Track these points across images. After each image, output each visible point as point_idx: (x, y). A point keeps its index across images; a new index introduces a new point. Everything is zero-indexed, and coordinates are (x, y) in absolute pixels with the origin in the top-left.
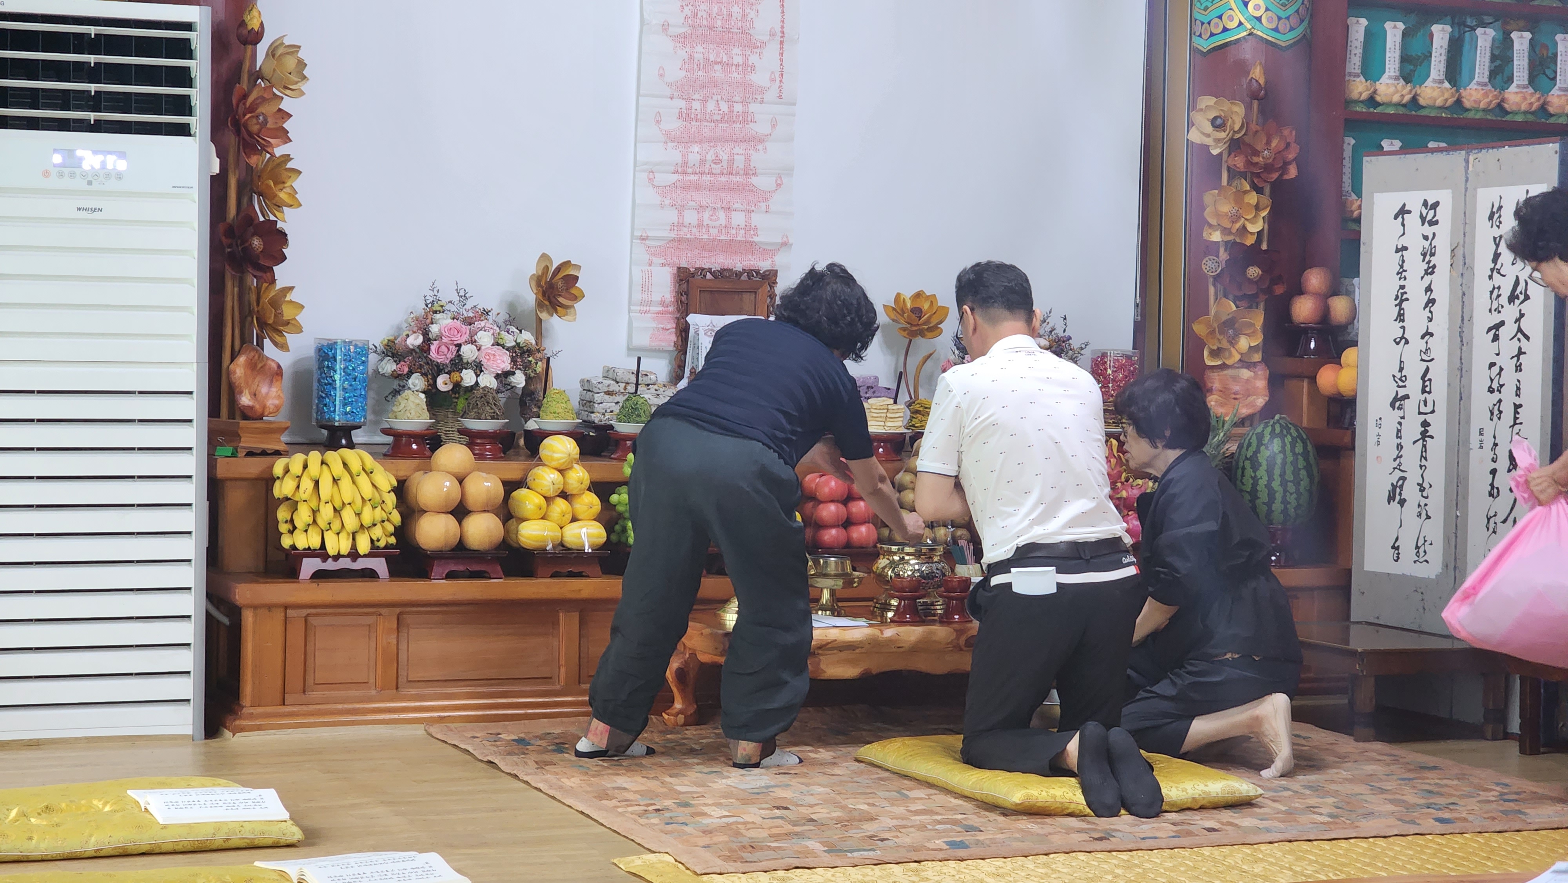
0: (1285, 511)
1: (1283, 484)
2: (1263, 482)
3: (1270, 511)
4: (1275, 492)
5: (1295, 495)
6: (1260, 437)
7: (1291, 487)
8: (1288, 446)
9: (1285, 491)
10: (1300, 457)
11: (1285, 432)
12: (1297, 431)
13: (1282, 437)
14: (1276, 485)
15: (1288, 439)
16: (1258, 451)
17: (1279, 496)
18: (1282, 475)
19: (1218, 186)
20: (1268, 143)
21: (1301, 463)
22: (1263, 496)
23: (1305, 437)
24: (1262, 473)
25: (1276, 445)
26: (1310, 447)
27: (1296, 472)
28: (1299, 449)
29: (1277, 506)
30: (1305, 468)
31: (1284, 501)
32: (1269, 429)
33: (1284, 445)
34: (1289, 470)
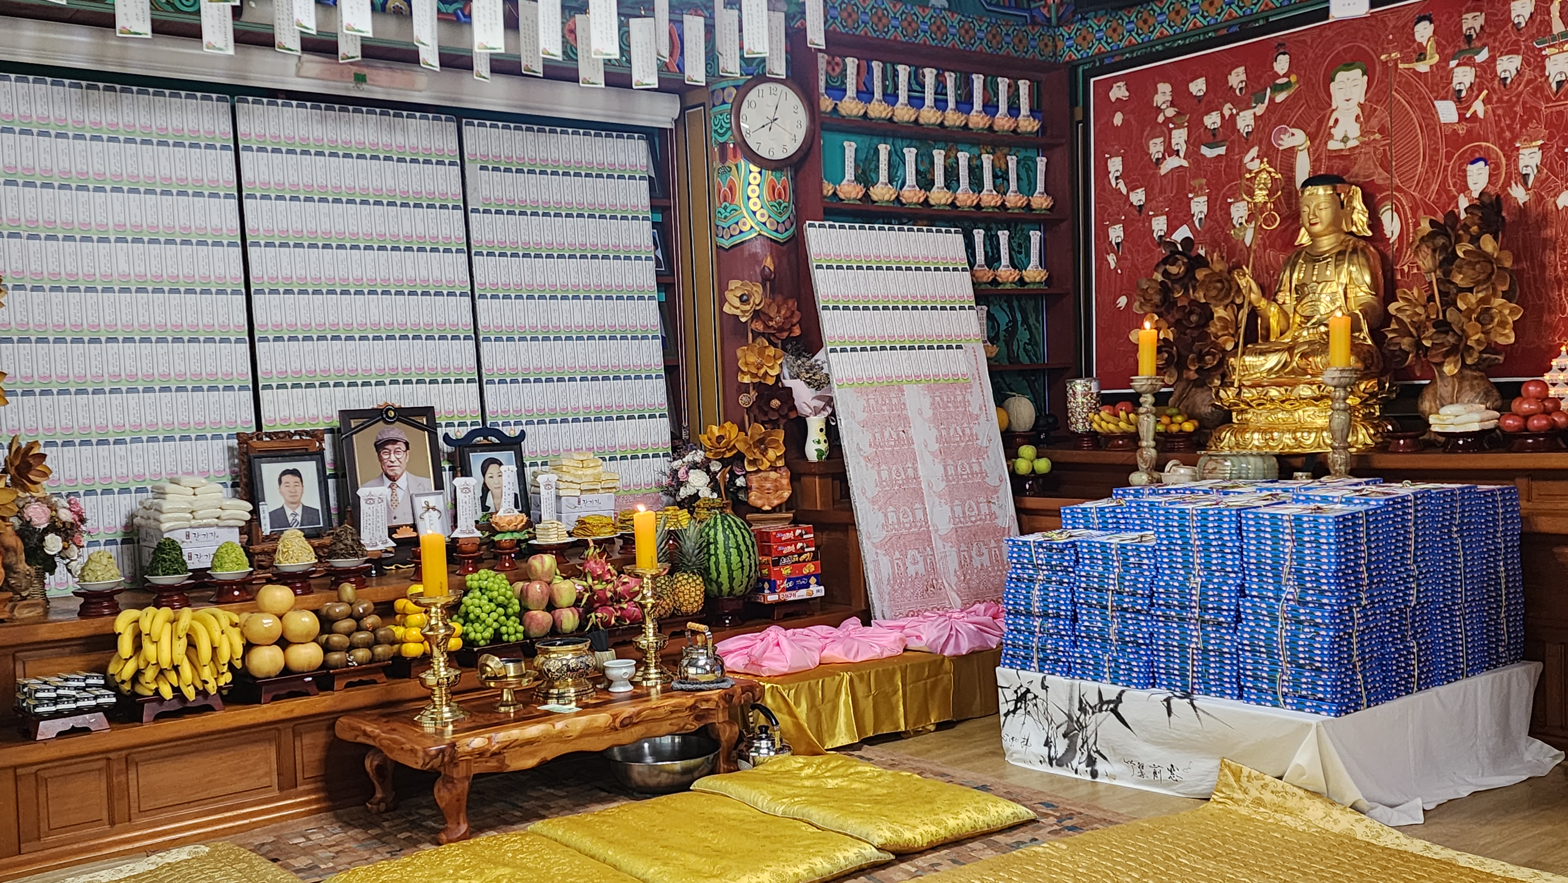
19: (747, 344)
20: (779, 312)
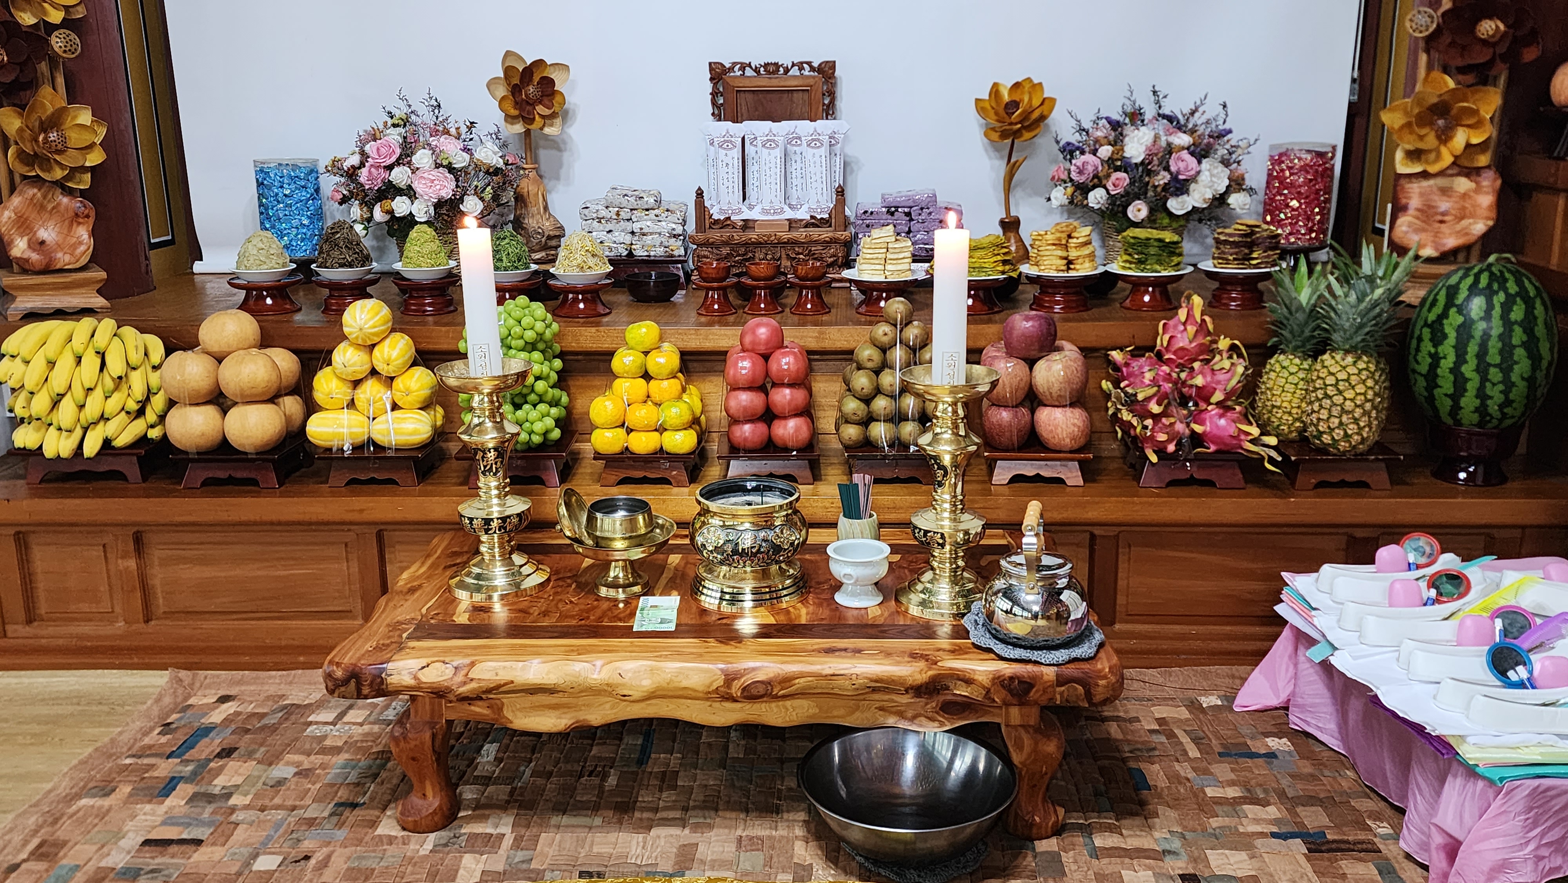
0: (1482, 410)
1: (1482, 369)
2: (1448, 363)
3: (1456, 408)
4: (1467, 380)
5: (1501, 387)
6: (1452, 292)
7: (1495, 374)
8: (1497, 311)
9: (1484, 379)
10: (1518, 330)
11: (1495, 286)
12: (1519, 283)
13: (1489, 293)
14: (1468, 370)
15: (1502, 296)
16: (1444, 315)
17: (1472, 387)
18: (1482, 354)
21: (1518, 336)
22: (1446, 384)
23: (1532, 293)
24: (1448, 349)
25: (1477, 305)
26: (1539, 310)
27: (1507, 351)
28: (1517, 313)
29: (1469, 401)
30: (1524, 345)
31: (1481, 394)
32: (1470, 280)
33: (1490, 307)
34: (1494, 346)
